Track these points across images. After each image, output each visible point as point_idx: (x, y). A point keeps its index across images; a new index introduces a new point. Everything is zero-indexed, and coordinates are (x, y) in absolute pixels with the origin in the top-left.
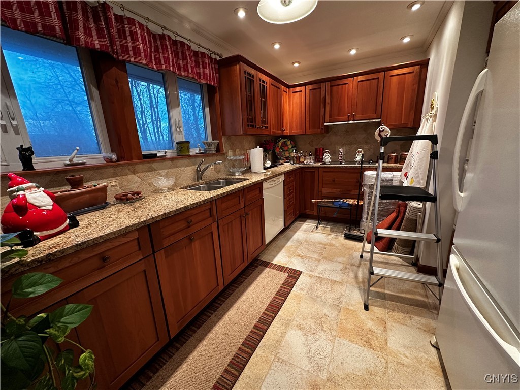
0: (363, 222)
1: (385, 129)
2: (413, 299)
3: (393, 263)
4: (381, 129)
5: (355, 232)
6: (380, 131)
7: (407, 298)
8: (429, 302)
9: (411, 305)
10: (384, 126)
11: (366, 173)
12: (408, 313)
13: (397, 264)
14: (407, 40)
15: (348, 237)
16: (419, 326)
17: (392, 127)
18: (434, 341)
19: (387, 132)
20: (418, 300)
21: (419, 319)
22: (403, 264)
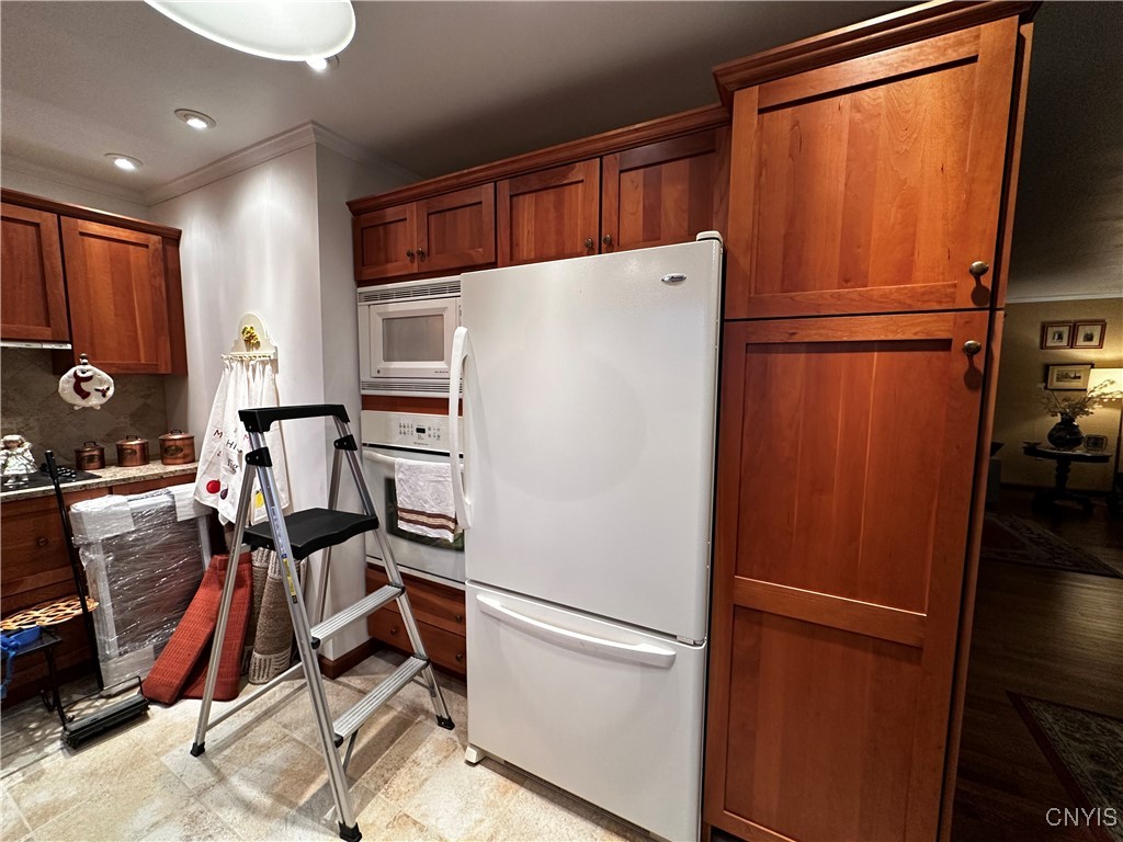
0: (108, 658)
1: (95, 373)
2: (382, 731)
3: (280, 702)
4: (81, 375)
5: (86, 710)
6: (78, 380)
7: (374, 738)
8: (401, 712)
9: (392, 742)
10: (89, 367)
11: (80, 507)
12: (403, 759)
13: (288, 697)
14: (124, 165)
15: (78, 741)
16: (435, 760)
17: (113, 370)
18: (473, 756)
19: (102, 382)
20: (388, 725)
21: (424, 750)
22: (296, 686)
